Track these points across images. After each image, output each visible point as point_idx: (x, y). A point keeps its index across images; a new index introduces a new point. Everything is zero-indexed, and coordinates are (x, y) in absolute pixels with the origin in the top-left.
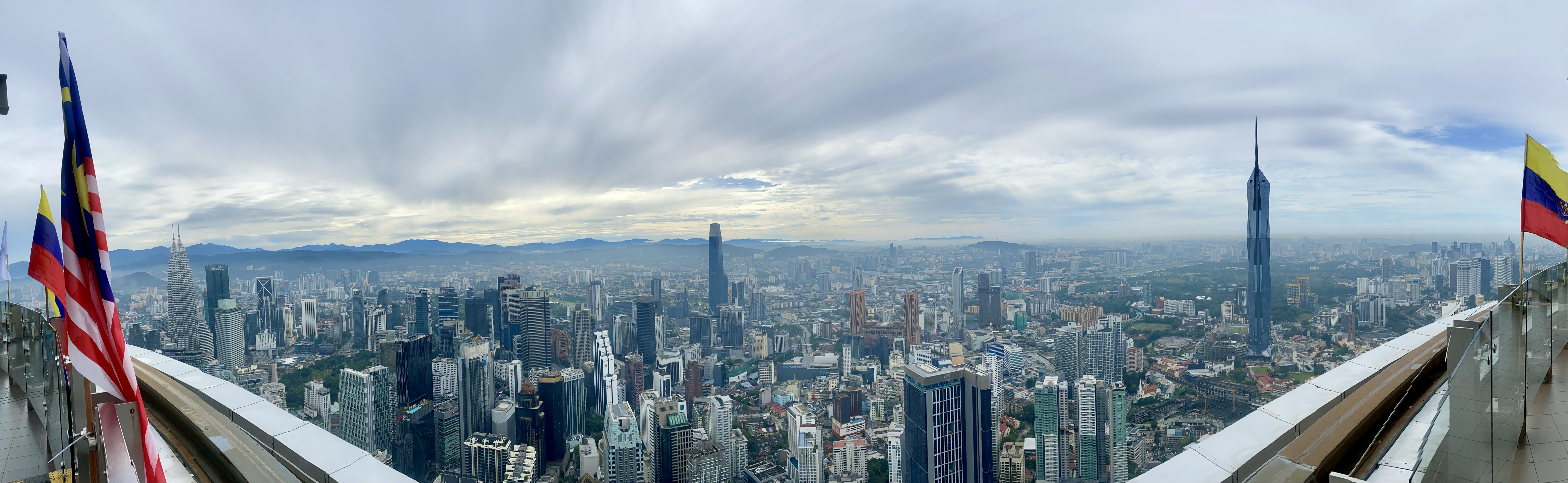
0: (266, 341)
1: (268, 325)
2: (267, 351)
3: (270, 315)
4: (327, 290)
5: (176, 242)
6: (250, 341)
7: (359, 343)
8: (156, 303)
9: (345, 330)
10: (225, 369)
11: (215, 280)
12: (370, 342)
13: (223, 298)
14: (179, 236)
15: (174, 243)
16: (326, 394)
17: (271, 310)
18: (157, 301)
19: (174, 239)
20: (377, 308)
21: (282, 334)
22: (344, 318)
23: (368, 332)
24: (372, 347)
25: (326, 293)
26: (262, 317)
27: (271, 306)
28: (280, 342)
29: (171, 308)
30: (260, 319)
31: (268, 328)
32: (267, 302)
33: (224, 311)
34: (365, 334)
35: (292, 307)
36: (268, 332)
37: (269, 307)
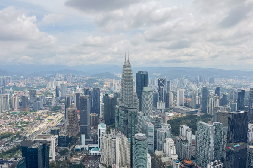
0: (161, 105)
1: (162, 98)
2: (161, 109)
3: (163, 94)
4: (189, 85)
5: (127, 61)
6: (155, 105)
7: (204, 110)
8: (114, 86)
9: (197, 104)
10: (145, 116)
11: (142, 78)
12: (210, 111)
13: (145, 86)
14: (128, 58)
15: (125, 61)
16: (190, 131)
17: (164, 93)
18: (114, 85)
19: (125, 59)
20: (215, 95)
21: (168, 103)
22: (197, 99)
23: (209, 106)
24: (211, 113)
25: (188, 87)
27: (164, 91)
28: (167, 106)
29: (122, 89)
30: (159, 96)
31: (162, 100)
32: (162, 89)
33: (146, 92)
34: (208, 107)
35: (173, 92)
36: (162, 102)
37: (163, 91)
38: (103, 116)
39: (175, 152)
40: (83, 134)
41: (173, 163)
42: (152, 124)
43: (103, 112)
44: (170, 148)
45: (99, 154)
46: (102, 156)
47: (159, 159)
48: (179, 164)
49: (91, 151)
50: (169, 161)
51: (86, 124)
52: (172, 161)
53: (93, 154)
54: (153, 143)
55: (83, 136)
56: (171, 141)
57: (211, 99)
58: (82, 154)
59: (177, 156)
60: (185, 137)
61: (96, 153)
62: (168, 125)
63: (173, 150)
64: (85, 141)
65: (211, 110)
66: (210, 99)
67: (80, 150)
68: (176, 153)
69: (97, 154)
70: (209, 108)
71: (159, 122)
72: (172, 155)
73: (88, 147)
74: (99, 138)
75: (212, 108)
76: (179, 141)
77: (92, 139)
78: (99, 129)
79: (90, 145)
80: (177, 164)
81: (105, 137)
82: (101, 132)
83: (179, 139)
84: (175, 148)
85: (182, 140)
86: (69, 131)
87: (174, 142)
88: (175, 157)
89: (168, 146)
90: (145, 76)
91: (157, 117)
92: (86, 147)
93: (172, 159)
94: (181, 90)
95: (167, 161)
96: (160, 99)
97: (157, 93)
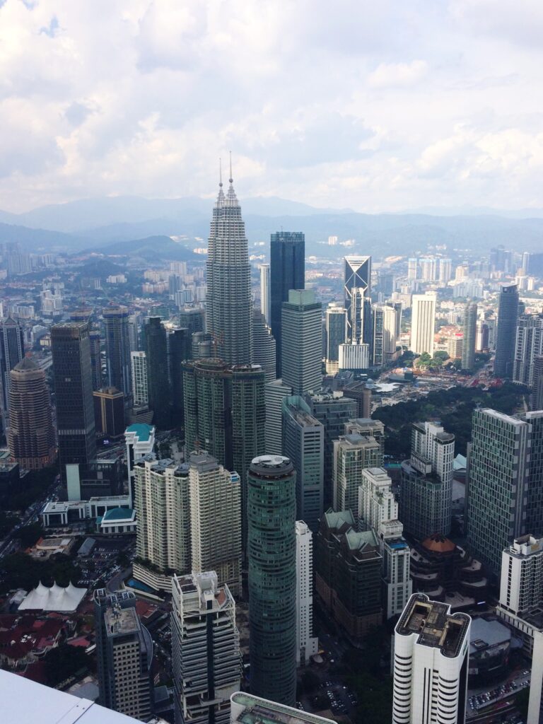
0: (353, 356)
1: (359, 331)
3: (362, 317)
5: (226, 192)
7: (503, 371)
8: (184, 287)
9: (479, 348)
10: (293, 394)
11: (284, 257)
12: (522, 370)
13: (294, 288)
14: (231, 181)
15: (222, 192)
16: (446, 443)
17: (365, 309)
20: (542, 317)
22: (480, 330)
23: (519, 353)
24: (526, 379)
25: (450, 288)
27: (365, 303)
29: (210, 297)
30: (347, 322)
31: (358, 335)
32: (358, 295)
33: (296, 308)
34: (516, 357)
35: (397, 307)
36: (358, 342)
37: (362, 305)
38: (145, 399)
39: (394, 515)
40: (71, 462)
41: (386, 552)
42: (316, 421)
43: (143, 384)
44: (375, 503)
45: (132, 529)
46: (141, 537)
47: (337, 538)
48: (407, 552)
49: (103, 521)
50: (373, 545)
51: (83, 427)
52: (383, 544)
53: (110, 531)
54: (321, 487)
55: (73, 471)
56: (381, 479)
57: (530, 332)
58: (69, 532)
59: (400, 528)
60: (429, 463)
61: (121, 528)
62: (372, 425)
63: (386, 509)
64: (81, 487)
65: (527, 368)
66: (525, 328)
67: (65, 519)
68: (397, 518)
69: (125, 530)
70: (519, 362)
71: (344, 414)
72: (383, 523)
73: (93, 507)
74: (131, 473)
75: (532, 361)
76: (408, 478)
77: (104, 478)
78: (128, 443)
79: (98, 500)
80: (401, 552)
81: (152, 470)
82: (136, 452)
83: (408, 469)
84: (393, 501)
85: (419, 474)
86: (18, 453)
87: (390, 482)
88: (394, 530)
89: (369, 493)
90: (294, 248)
91: (337, 398)
92: (86, 507)
93: (384, 537)
94: (424, 300)
95: (365, 543)
96: (350, 330)
97: (341, 310)
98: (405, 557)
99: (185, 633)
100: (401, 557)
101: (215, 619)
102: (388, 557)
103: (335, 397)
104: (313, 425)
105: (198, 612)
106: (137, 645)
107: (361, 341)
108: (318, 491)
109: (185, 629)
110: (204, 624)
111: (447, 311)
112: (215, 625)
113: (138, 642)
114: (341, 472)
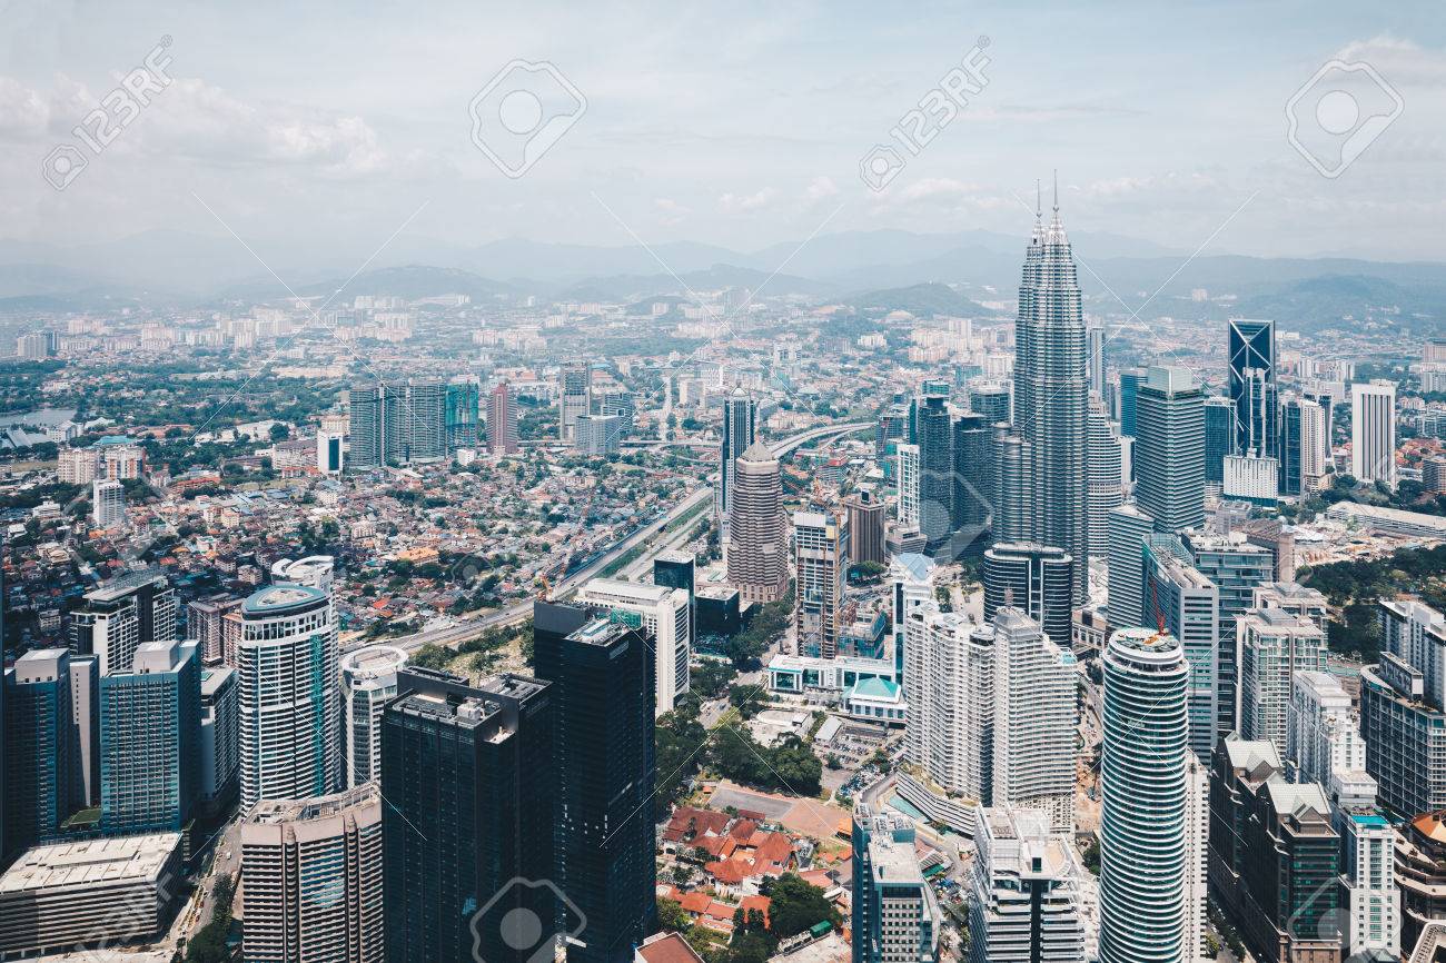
0: (1250, 477)
1: (1257, 436)
3: (1263, 413)
10: (1156, 529)
17: (1267, 403)
21: (1296, 462)
26: (1243, 416)
27: (1269, 392)
28: (1289, 480)
29: (1021, 373)
30: (1236, 422)
31: (1257, 444)
32: (1256, 380)
33: (1162, 395)
35: (1325, 401)
36: (1258, 455)
37: (1263, 395)
38: (914, 517)
42: (1203, 580)
43: (912, 494)
47: (1253, 787)
48: (1387, 835)
49: (853, 695)
53: (863, 711)
54: (1214, 691)
56: (1330, 694)
58: (804, 703)
59: (1371, 787)
60: (1419, 677)
63: (1342, 750)
67: (798, 683)
68: (1363, 768)
69: (885, 714)
71: (1249, 572)
73: (839, 670)
74: (897, 628)
76: (1376, 697)
78: (894, 581)
79: (846, 662)
80: (1376, 834)
81: (933, 627)
83: (1376, 682)
85: (1398, 693)
88: (1361, 790)
91: (1237, 544)
92: (829, 671)
93: (1342, 801)
94: (1373, 393)
95: (1304, 806)
96: (1243, 437)
97: (1225, 402)
98: (1385, 844)
99: (995, 904)
100: (1376, 842)
101: (1046, 891)
102: (1350, 838)
103: (1232, 542)
104: (1201, 586)
105: (1017, 874)
106: (918, 907)
107: (1264, 452)
108: (1210, 698)
109: (995, 898)
110: (1027, 896)
111: (1414, 412)
112: (1046, 902)
113: (918, 903)
114: (1251, 671)
